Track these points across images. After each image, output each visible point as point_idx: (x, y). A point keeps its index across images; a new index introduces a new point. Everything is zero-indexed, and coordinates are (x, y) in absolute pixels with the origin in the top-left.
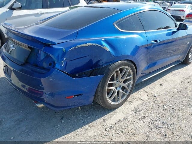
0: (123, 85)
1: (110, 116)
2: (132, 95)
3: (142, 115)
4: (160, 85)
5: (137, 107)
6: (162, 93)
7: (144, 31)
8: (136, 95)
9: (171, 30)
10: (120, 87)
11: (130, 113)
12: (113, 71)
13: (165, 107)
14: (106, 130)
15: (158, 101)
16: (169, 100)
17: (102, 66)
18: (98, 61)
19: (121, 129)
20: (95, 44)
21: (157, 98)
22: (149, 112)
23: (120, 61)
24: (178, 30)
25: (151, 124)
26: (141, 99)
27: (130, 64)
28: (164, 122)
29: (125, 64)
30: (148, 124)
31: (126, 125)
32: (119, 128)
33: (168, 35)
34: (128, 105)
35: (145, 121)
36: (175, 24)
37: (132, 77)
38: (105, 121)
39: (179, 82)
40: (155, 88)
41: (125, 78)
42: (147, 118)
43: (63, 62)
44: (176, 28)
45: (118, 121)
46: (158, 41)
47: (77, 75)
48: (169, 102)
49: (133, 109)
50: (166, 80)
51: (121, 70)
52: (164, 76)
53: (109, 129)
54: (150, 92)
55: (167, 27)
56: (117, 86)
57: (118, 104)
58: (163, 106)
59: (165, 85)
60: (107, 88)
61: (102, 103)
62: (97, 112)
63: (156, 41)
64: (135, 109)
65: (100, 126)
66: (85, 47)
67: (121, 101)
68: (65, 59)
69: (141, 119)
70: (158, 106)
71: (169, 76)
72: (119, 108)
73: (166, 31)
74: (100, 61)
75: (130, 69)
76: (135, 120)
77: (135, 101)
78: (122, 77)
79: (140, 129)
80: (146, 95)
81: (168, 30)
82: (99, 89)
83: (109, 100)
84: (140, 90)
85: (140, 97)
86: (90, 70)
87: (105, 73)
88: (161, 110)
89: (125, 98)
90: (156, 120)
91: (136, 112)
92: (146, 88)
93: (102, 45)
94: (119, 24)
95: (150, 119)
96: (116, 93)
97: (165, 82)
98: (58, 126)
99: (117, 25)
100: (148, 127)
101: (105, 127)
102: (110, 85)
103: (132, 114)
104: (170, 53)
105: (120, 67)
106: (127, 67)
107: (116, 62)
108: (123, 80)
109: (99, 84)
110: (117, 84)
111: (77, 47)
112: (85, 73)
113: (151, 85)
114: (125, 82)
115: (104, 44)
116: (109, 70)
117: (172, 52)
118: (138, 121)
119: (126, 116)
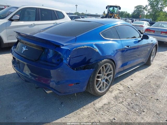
0: (106, 77)
1: (97, 101)
2: (112, 87)
3: (121, 100)
4: (131, 80)
5: (116, 95)
6: (133, 85)
7: (120, 39)
8: (115, 86)
9: (137, 39)
10: (104, 79)
11: (112, 99)
12: (101, 66)
13: (136, 94)
14: (96, 111)
15: (131, 91)
16: (139, 90)
17: (92, 62)
18: (90, 60)
19: (107, 110)
20: (89, 47)
21: (130, 88)
22: (126, 98)
23: (105, 60)
24: (142, 39)
25: (128, 106)
26: (118, 89)
27: (112, 62)
28: (137, 105)
29: (108, 62)
30: (126, 106)
31: (110, 107)
32: (106, 109)
33: (135, 42)
34: (110, 94)
35: (123, 104)
36: (140, 35)
37: (112, 72)
38: (94, 105)
39: (144, 78)
40: (128, 82)
41: (108, 73)
42: (125, 102)
43: (68, 58)
44: (141, 38)
45: (105, 105)
46: (130, 47)
47: (75, 69)
48: (139, 91)
49: (114, 96)
50: (135, 76)
51: (106, 66)
52: (133, 73)
53: (99, 110)
54: (125, 85)
55: (134, 37)
56: (103, 78)
57: (103, 93)
58: (135, 94)
59: (135, 79)
60: (96, 79)
61: (92, 90)
62: (87, 99)
63: (128, 46)
64: (116, 96)
65: (92, 108)
66: (82, 48)
67: (105, 90)
68: (69, 56)
69: (120, 103)
70: (132, 94)
71: (137, 74)
72: (104, 96)
73: (134, 40)
74: (91, 59)
75: (111, 66)
76: (117, 103)
77: (114, 90)
78: (106, 72)
79: (121, 109)
80: (122, 87)
81: (135, 39)
82: (91, 80)
83: (97, 89)
84: (117, 84)
85: (118, 88)
86: (84, 66)
87: (95, 68)
88: (134, 97)
89: (107, 88)
90: (132, 104)
91: (116, 98)
92: (121, 82)
93: (94, 48)
94: (103, 34)
95: (127, 103)
96: (102, 84)
97: (134, 78)
98: (60, 109)
99: (102, 34)
100: (126, 108)
101: (96, 109)
102: (98, 77)
103: (113, 99)
104: (136, 57)
105: (105, 64)
106: (109, 64)
107: (102, 60)
108: (106, 74)
109: (91, 76)
110: (102, 77)
111: (77, 48)
112: (80, 67)
113: (125, 80)
114: (108, 75)
115: (95, 47)
116: (98, 65)
117: (137, 56)
118: (119, 104)
119: (109, 101)
